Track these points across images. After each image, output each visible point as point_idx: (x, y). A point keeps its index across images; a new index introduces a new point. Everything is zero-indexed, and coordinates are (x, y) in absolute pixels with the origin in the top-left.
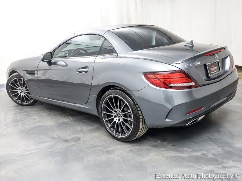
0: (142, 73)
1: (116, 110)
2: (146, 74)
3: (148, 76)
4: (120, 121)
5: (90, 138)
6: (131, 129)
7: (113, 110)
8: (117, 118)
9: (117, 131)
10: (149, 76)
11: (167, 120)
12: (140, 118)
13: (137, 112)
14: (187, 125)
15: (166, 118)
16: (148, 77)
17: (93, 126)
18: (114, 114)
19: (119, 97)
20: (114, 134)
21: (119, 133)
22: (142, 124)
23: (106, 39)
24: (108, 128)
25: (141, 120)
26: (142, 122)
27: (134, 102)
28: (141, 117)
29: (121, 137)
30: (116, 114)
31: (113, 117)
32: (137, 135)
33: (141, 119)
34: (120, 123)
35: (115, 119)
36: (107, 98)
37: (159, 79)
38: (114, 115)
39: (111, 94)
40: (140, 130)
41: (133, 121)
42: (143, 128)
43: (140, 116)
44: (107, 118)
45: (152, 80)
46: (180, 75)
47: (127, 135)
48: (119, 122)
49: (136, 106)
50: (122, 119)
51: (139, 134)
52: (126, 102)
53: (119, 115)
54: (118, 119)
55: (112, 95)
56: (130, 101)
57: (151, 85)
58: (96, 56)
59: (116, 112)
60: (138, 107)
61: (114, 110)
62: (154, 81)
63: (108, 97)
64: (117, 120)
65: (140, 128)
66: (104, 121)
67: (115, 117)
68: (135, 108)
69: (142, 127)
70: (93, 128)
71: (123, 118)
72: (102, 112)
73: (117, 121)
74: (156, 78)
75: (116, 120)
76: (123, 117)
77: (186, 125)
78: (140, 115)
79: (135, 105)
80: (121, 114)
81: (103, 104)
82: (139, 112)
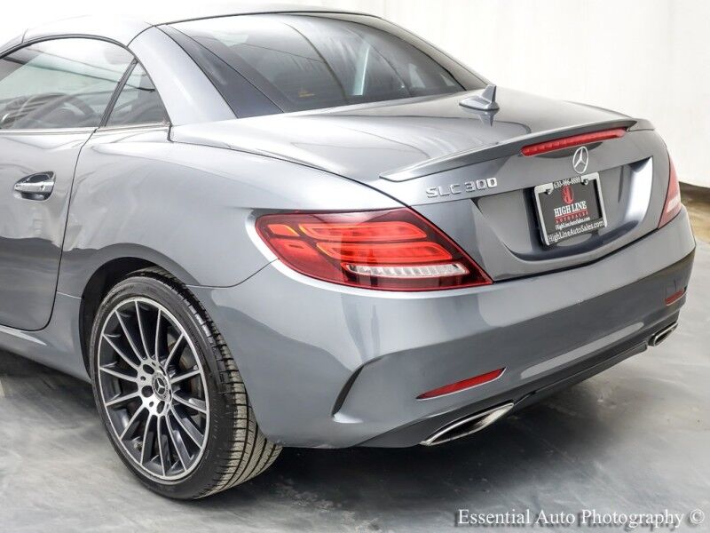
0: (250, 211)
1: (148, 361)
2: (264, 218)
3: (270, 226)
4: (165, 413)
5: (45, 478)
6: (202, 448)
7: (138, 363)
8: (155, 399)
9: (152, 452)
10: (274, 228)
11: (340, 418)
12: (238, 402)
13: (226, 375)
14: (429, 442)
15: (337, 409)
16: (269, 231)
17: (78, 426)
18: (143, 378)
19: (161, 308)
20: (141, 464)
21: (158, 461)
22: (247, 429)
23: (136, 61)
24: (120, 439)
25: (241, 412)
26: (248, 419)
27: (215, 335)
28: (239, 399)
29: (164, 477)
30: (149, 381)
31: (139, 393)
32: (227, 477)
33: (239, 407)
34: (163, 419)
35: (146, 402)
36: (115, 310)
37: (312, 242)
38: (141, 384)
39: (133, 292)
40: (236, 455)
41: (207, 412)
42: (249, 447)
43: (235, 393)
44: (121, 396)
45: (286, 243)
46: (401, 229)
47: (187, 472)
48: (159, 416)
49: (221, 351)
50: (170, 403)
51: (232, 470)
52: (184, 334)
53: (160, 386)
54: (157, 401)
55: (136, 300)
56: (200, 327)
57: (280, 266)
58: (93, 129)
59: (149, 369)
60: (228, 356)
61: (144, 362)
62: (294, 249)
63: (118, 306)
64: (152, 404)
65: (238, 446)
66: (106, 405)
67: (148, 391)
68: (219, 357)
69: (246, 442)
70: (75, 432)
71: (174, 401)
72: (100, 368)
73: (153, 411)
74: (302, 237)
75: (150, 403)
76: (173, 396)
77: (423, 443)
78: (236, 390)
79: (219, 347)
80: (170, 381)
81: (102, 334)
82: (235, 379)
